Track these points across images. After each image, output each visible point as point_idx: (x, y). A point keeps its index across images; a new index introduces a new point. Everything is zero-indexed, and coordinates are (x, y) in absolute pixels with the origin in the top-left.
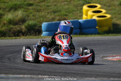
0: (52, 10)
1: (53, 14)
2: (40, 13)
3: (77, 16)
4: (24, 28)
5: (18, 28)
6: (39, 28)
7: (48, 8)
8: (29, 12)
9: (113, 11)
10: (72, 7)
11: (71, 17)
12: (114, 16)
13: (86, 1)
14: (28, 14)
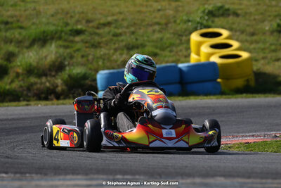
0: (124, 43)
1: (125, 51)
2: (98, 51)
3: (179, 55)
4: (59, 84)
5: (48, 84)
6: (93, 84)
7: (115, 38)
8: (75, 49)
9: (261, 45)
10: (168, 35)
11: (166, 59)
12: (262, 55)
13: (201, 24)
14: (70, 53)
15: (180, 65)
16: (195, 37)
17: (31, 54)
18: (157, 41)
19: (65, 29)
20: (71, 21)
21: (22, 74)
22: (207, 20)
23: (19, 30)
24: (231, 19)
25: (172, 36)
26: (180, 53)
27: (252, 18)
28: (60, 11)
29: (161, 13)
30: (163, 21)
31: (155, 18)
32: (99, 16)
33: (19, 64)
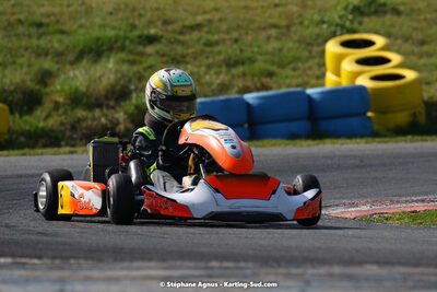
0: (222, 57)
1: (224, 69)
3: (307, 76)
4: (121, 120)
5: (103, 120)
7: (208, 49)
8: (145, 65)
10: (291, 45)
11: (288, 81)
12: (435, 75)
13: (343, 27)
14: (139, 72)
15: (310, 91)
16: (332, 47)
17: (77, 73)
18: (273, 54)
19: (129, 35)
20: (140, 23)
21: (64, 104)
22: (352, 21)
23: (58, 37)
24: (389, 19)
25: (297, 45)
26: (309, 73)
27: (422, 17)
28: (122, 6)
29: (279, 9)
30: (283, 23)
31: (270, 17)
32: (183, 14)
33: (58, 87)
